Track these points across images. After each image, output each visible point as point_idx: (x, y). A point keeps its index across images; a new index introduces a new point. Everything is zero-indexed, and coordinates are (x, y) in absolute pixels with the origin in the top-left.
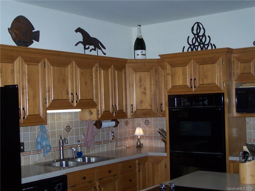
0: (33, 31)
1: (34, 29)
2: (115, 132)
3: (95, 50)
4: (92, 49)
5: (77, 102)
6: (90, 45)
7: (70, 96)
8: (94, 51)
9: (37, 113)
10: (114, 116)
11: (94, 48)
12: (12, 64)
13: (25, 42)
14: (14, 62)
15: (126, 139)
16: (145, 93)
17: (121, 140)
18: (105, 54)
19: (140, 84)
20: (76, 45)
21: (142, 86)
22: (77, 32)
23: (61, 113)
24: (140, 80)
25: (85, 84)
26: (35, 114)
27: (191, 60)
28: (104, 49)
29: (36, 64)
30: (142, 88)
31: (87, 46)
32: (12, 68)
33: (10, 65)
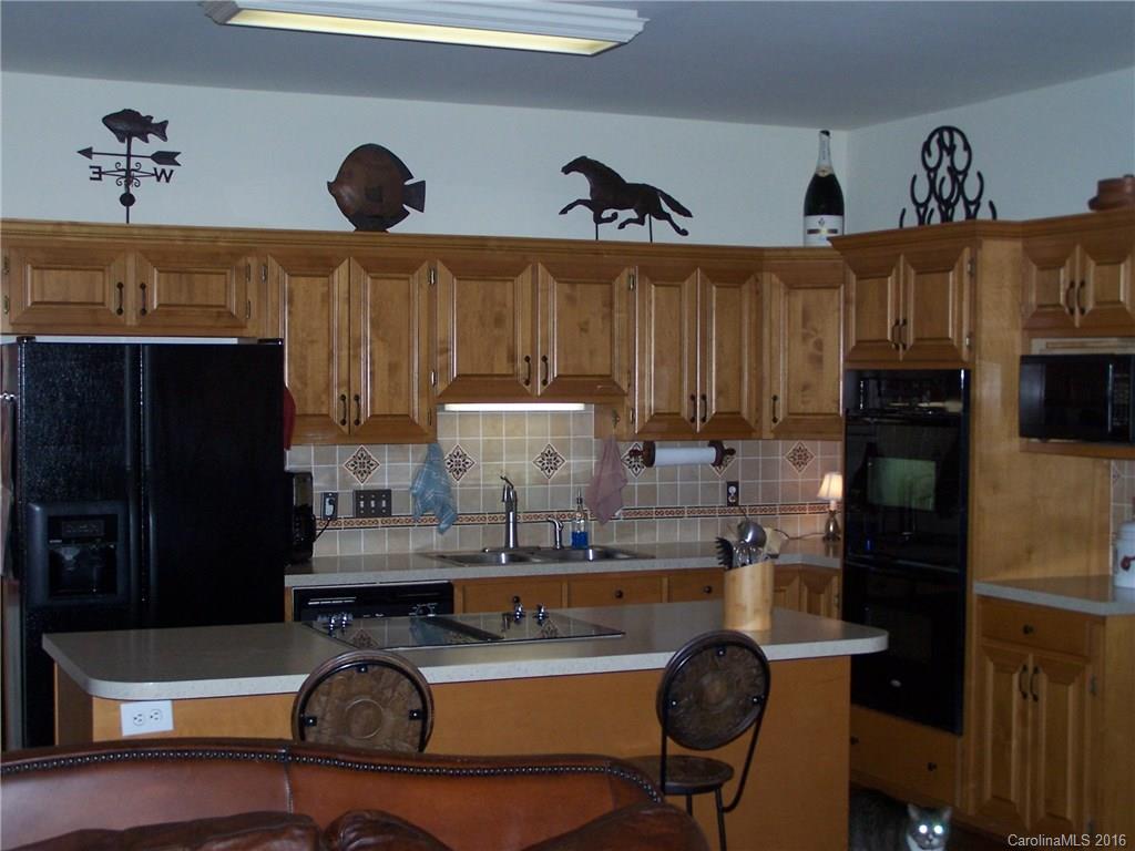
0: (408, 183)
1: (412, 177)
2: (743, 484)
3: (641, 221)
4: (629, 221)
5: (545, 382)
6: (622, 208)
7: (521, 365)
8: (639, 226)
9: (400, 409)
10: (698, 430)
11: (635, 216)
12: (325, 279)
13: (377, 217)
14: (332, 272)
15: (790, 509)
16: (817, 361)
17: (768, 510)
18: (684, 233)
19: (805, 331)
20: (564, 211)
21: (812, 336)
22: (566, 173)
23: (524, 415)
24: (806, 317)
25: (582, 329)
26: (395, 413)
27: (898, 256)
28: (685, 215)
29: (403, 275)
30: (812, 341)
31: (607, 214)
32: (326, 289)
33: (320, 281)
